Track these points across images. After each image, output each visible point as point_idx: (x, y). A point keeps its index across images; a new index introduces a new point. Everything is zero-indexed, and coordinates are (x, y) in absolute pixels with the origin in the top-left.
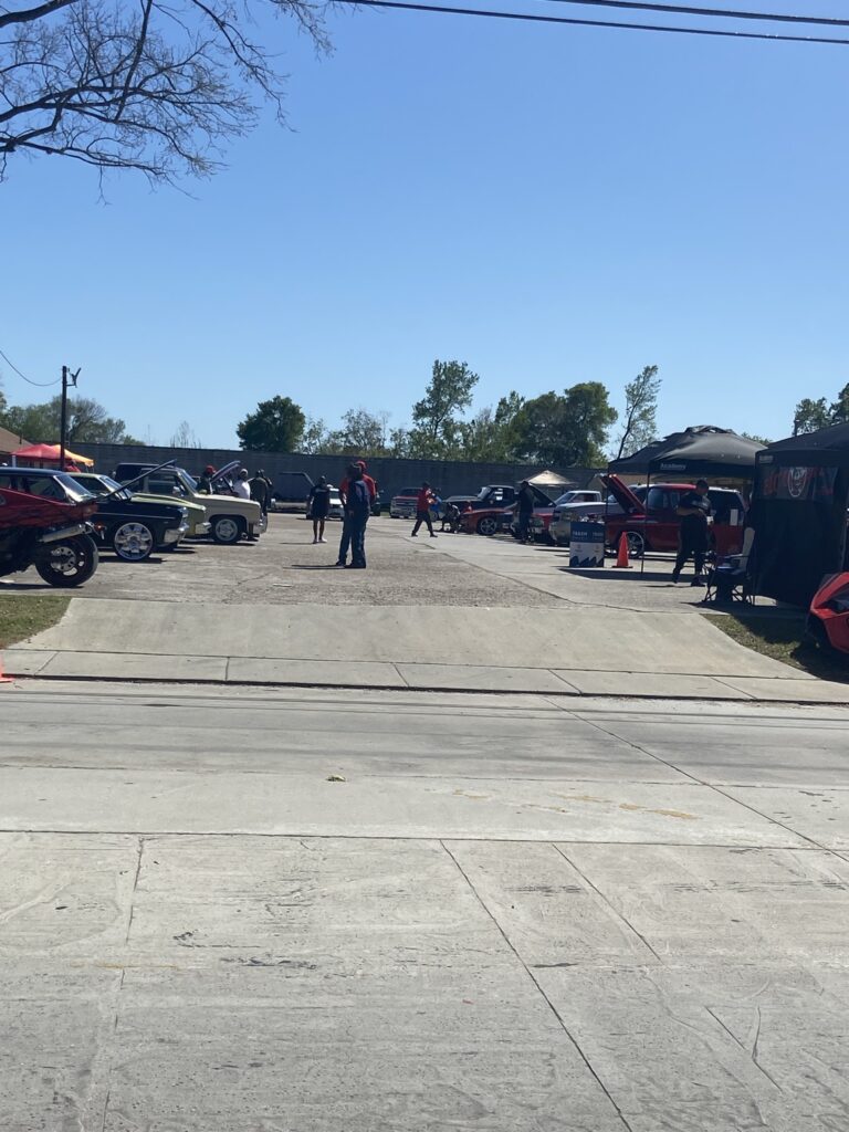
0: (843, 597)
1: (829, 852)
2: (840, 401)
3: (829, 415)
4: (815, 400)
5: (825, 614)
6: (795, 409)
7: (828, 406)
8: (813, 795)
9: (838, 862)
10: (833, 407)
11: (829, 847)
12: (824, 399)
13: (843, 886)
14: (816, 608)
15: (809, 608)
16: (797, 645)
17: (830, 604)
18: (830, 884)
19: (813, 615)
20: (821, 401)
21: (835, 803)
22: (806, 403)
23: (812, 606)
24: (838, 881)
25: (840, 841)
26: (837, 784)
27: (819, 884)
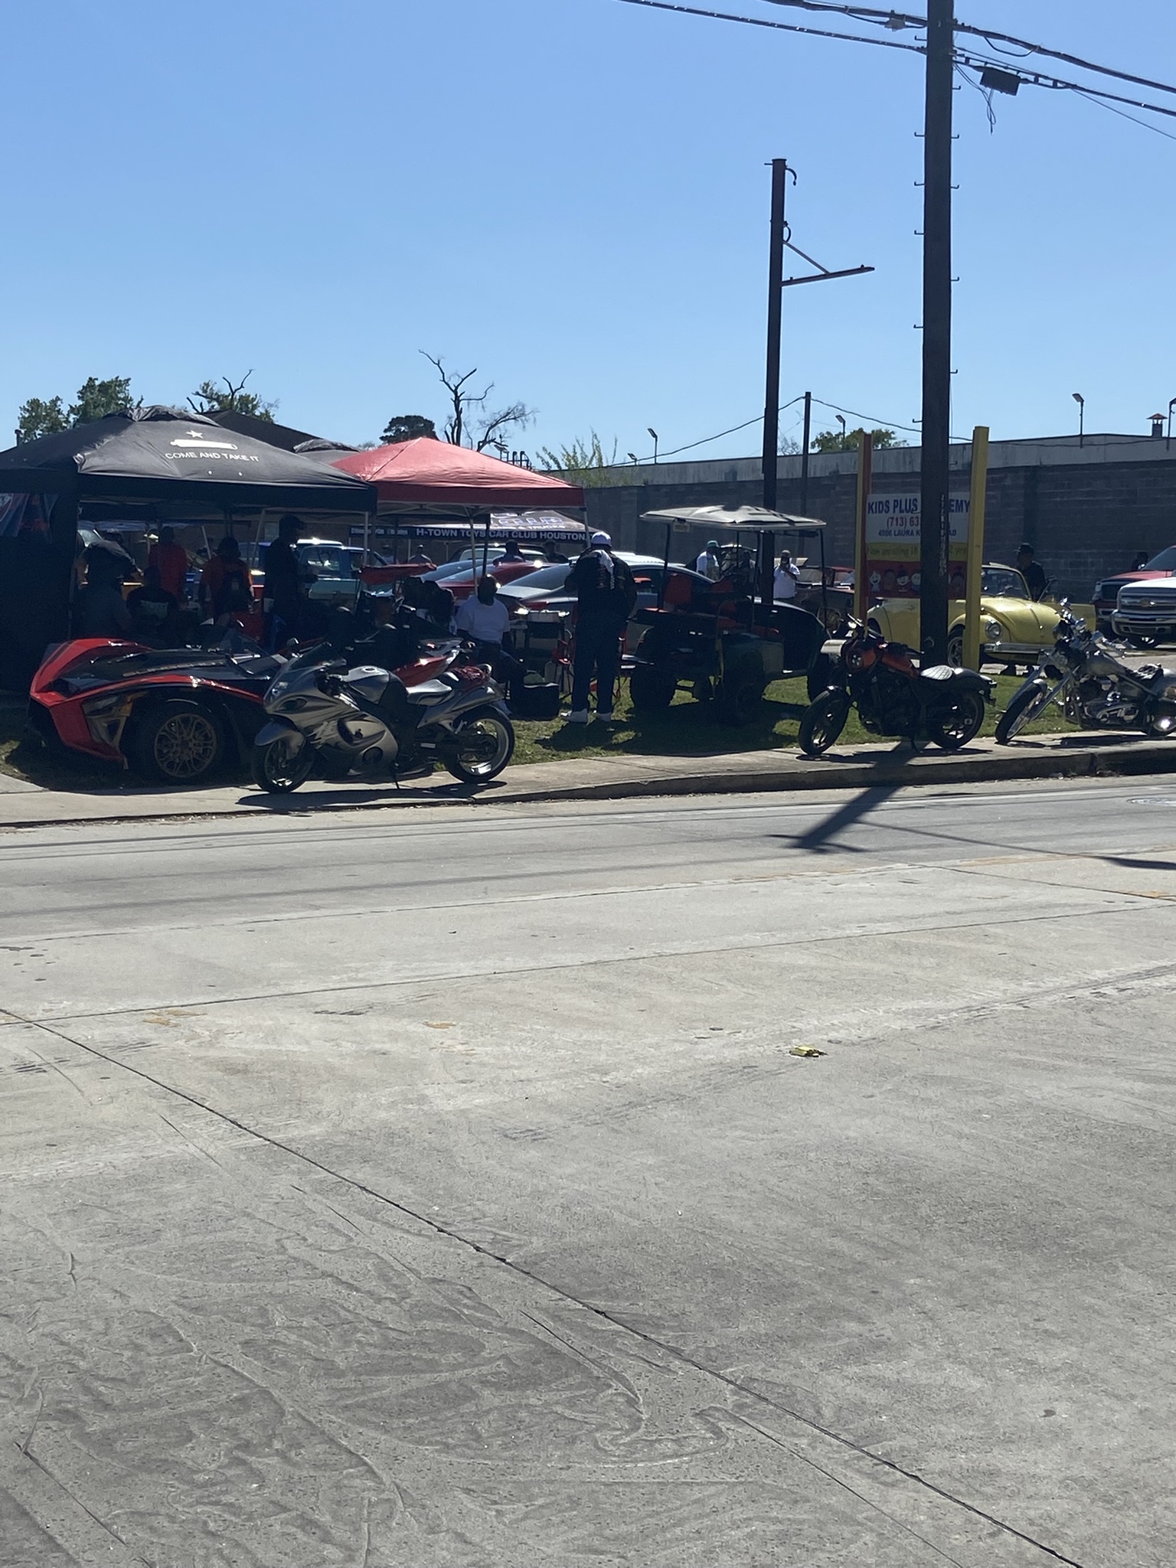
0: (73, 675)
1: (29, 1024)
2: (81, 403)
3: (67, 421)
4: (45, 399)
5: (50, 699)
6: (18, 413)
7: (65, 409)
8: (18, 949)
9: (42, 1036)
10: (72, 410)
11: (32, 1018)
12: (58, 399)
13: (44, 1068)
14: (37, 692)
15: (29, 694)
16: (15, 745)
17: (58, 685)
18: (26, 1068)
19: (33, 701)
20: (54, 402)
21: (49, 956)
22: (35, 404)
23: (33, 689)
24: (37, 1061)
25: (47, 1006)
26: (56, 931)
27: (12, 1070)
